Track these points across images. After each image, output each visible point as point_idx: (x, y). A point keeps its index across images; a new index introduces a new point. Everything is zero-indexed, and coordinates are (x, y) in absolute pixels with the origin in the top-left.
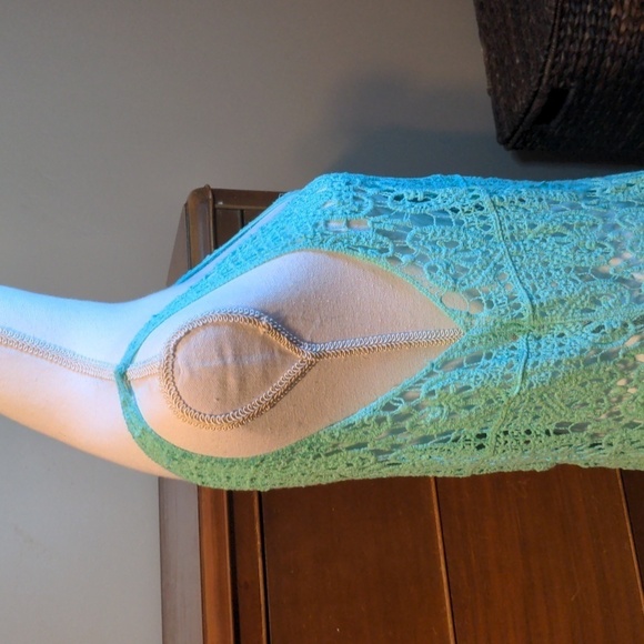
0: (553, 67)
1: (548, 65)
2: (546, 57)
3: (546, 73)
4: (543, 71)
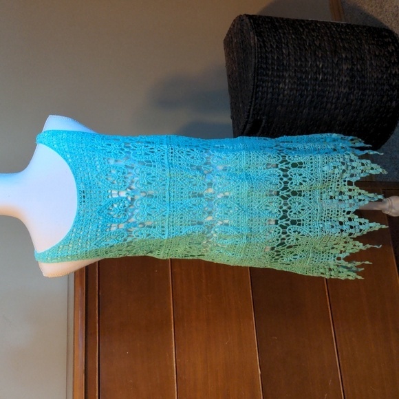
0: (254, 110)
1: (252, 110)
2: (250, 106)
3: (251, 113)
4: (249, 112)
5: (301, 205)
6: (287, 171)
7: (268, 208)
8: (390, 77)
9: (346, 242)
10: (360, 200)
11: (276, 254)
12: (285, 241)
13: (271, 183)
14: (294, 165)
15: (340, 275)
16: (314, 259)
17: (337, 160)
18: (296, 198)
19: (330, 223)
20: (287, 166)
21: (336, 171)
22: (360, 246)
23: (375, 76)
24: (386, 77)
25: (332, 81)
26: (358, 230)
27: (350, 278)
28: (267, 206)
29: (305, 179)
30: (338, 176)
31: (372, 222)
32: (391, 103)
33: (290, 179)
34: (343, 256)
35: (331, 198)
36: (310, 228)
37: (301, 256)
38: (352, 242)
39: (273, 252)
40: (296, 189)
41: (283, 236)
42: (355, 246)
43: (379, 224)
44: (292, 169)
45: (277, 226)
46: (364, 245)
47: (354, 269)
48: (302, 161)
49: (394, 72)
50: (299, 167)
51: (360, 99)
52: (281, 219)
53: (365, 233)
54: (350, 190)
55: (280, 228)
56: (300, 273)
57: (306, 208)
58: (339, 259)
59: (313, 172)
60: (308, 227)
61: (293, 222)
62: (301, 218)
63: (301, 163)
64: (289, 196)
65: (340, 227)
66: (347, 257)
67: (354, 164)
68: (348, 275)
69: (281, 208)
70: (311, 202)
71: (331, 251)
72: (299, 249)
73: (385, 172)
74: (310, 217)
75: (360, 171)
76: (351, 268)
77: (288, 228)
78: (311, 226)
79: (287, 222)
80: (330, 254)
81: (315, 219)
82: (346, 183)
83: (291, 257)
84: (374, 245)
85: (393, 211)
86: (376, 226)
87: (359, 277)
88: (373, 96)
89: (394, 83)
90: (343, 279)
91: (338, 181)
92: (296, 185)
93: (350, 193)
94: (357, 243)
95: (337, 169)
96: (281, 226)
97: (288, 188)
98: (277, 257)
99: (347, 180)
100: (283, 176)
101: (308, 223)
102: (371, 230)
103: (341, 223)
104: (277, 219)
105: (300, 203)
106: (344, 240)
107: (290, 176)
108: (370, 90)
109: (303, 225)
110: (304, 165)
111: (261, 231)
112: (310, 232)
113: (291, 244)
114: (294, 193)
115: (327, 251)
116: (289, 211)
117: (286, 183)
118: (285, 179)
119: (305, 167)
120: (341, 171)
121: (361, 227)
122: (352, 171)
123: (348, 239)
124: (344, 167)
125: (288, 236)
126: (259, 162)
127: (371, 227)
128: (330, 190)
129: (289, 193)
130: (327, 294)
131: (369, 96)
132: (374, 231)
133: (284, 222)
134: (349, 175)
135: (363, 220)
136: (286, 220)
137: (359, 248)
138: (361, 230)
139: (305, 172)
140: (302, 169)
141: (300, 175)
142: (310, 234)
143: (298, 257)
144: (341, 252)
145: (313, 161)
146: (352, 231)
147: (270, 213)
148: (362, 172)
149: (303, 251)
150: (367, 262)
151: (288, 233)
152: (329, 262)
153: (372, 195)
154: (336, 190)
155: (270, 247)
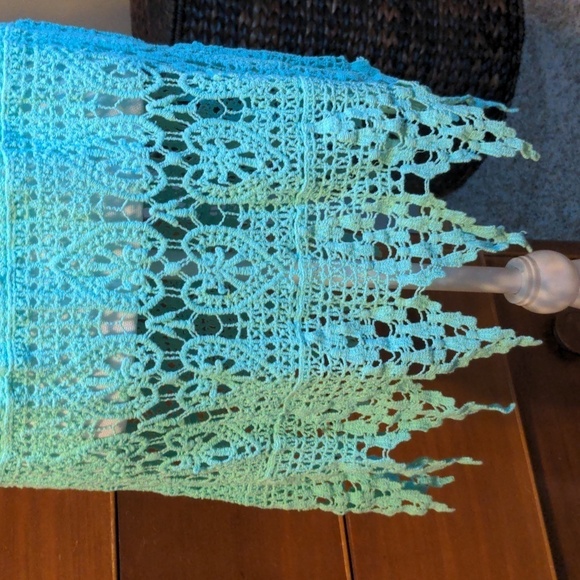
5: (235, 259)
6: (181, 128)
7: (103, 267)
8: (488, 19)
9: (397, 397)
10: (448, 249)
11: (144, 444)
12: (178, 397)
13: (111, 170)
14: (209, 109)
15: (380, 501)
16: (290, 458)
17: (368, 100)
18: (217, 233)
19: (342, 328)
20: (180, 109)
21: (366, 136)
22: (447, 408)
23: (456, 14)
24: (479, 18)
25: (360, 16)
26: (441, 355)
27: (412, 511)
28: (100, 259)
29: (248, 162)
30: (372, 155)
31: (490, 325)
32: (491, 76)
33: (192, 159)
34: (387, 442)
35: (348, 236)
36: (270, 347)
37: (241, 450)
38: (418, 396)
39: (132, 437)
40: (217, 197)
41: (168, 378)
42: (428, 407)
43: (511, 332)
44: (200, 122)
45: (142, 339)
46: (458, 405)
47: (424, 481)
48: (240, 94)
49: (495, 9)
50: (227, 117)
51: (424, 64)
52: (157, 311)
53: (464, 363)
54: (414, 211)
55: (152, 346)
56: (246, 504)
57: (254, 271)
58: (375, 453)
59: (281, 137)
60: (264, 341)
61: (206, 325)
62: (236, 310)
63: (234, 103)
64: (187, 223)
65: (380, 342)
66: (402, 446)
67: (427, 118)
68: (405, 503)
69: (157, 267)
70: (272, 251)
71: (349, 427)
72: (233, 425)
73: (533, 155)
74: (270, 305)
75: (450, 144)
76: (415, 478)
77: (187, 345)
78: (275, 340)
79: (181, 325)
80: (345, 439)
81: (289, 313)
82: (400, 184)
83: (204, 453)
84: (489, 403)
85: (543, 294)
86: (502, 340)
87: (441, 508)
88: (452, 60)
89: (495, 34)
90: (389, 513)
91: (372, 175)
92: (214, 181)
93: (414, 223)
94: (436, 397)
95: (367, 130)
96: (157, 338)
97: (183, 192)
98: (150, 457)
99: (403, 171)
100: (166, 145)
101: (264, 327)
102: (486, 353)
103: (382, 329)
104: (143, 311)
105: (231, 253)
106: (393, 389)
107: (191, 149)
108: (443, 45)
109: (244, 335)
110: (245, 111)
111: (75, 359)
112: (271, 360)
113: (202, 408)
114: (208, 215)
115: (336, 428)
116: (189, 281)
117: (174, 171)
118: (171, 159)
119: (249, 119)
120: (383, 137)
121: (452, 343)
122: (423, 143)
123: (407, 385)
124: (392, 125)
125: (188, 376)
126: (66, 87)
127: (484, 344)
128: (342, 207)
129: (190, 213)
130: (344, 543)
131: (443, 58)
132: (496, 356)
133: (168, 324)
134: (409, 155)
135: (456, 319)
136: (178, 317)
137: (440, 416)
138: (450, 354)
139: (251, 136)
140: (240, 125)
141: (232, 145)
142: (271, 368)
143: (230, 452)
144: (382, 429)
145: (279, 97)
146: (421, 357)
147: (111, 287)
148: (455, 147)
149: (249, 430)
150: (466, 461)
151: (187, 367)
152: (343, 466)
153: (488, 231)
154: (365, 207)
155: (118, 420)
